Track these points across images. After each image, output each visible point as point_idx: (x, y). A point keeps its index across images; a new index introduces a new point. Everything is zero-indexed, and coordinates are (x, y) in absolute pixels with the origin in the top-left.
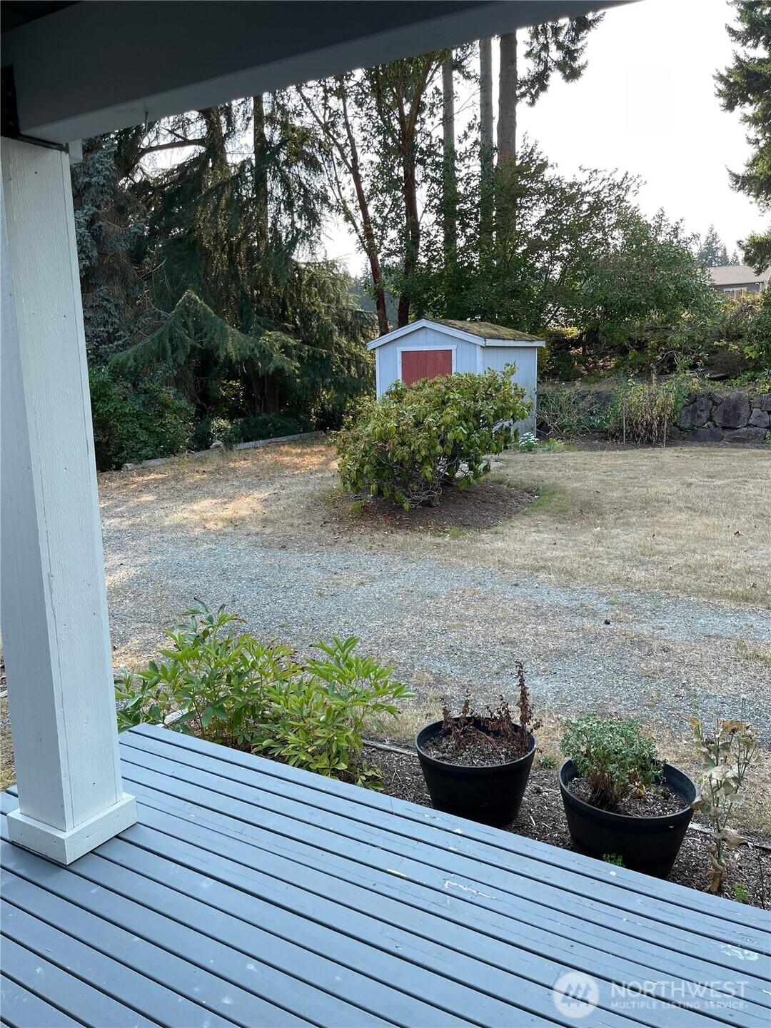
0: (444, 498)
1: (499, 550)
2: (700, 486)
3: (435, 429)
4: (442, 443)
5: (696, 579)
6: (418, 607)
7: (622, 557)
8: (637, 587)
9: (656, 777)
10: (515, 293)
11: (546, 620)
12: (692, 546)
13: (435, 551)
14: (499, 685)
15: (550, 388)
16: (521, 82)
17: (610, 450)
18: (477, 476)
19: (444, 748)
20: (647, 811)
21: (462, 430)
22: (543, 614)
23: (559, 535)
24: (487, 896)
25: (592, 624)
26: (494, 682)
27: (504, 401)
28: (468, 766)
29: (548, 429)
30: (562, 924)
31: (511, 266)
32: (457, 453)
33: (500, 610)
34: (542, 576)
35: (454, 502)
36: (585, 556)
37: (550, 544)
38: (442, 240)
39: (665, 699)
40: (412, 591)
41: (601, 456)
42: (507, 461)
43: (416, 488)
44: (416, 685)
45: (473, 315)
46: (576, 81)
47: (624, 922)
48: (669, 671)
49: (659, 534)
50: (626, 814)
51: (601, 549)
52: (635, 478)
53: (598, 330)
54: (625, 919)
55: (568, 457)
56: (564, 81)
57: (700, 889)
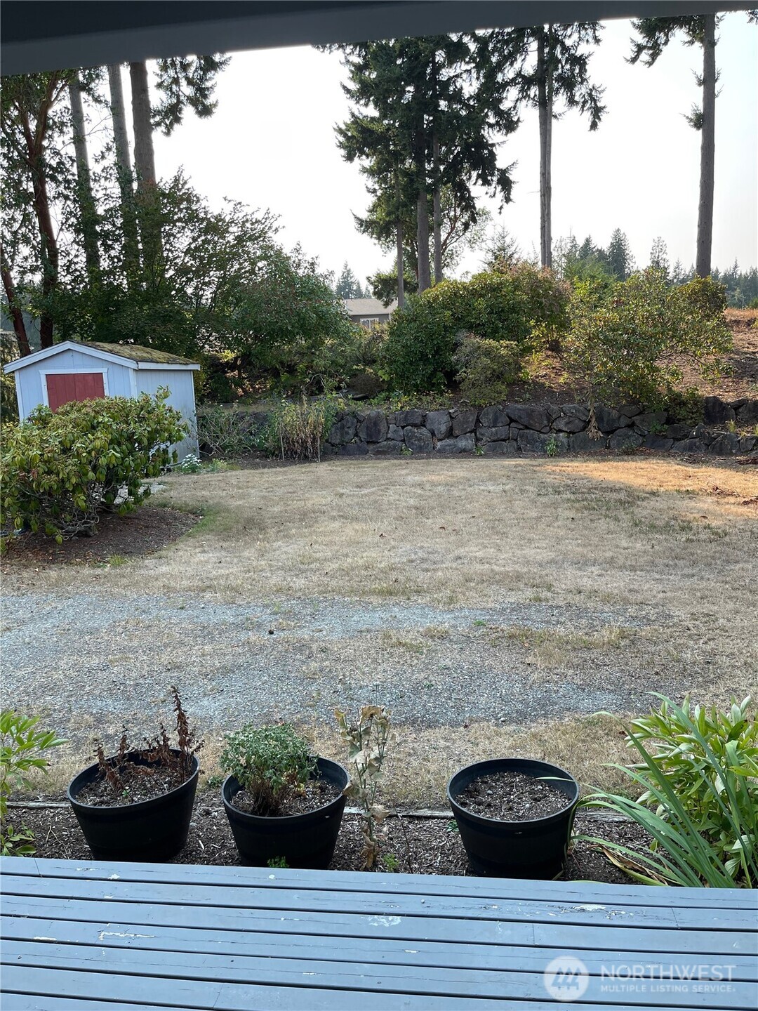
0: (104, 527)
1: (163, 574)
2: (351, 496)
3: (84, 454)
4: (95, 469)
5: (349, 581)
6: (76, 645)
7: (282, 568)
8: (299, 594)
9: (311, 773)
10: (167, 318)
11: (212, 639)
12: (345, 550)
13: (95, 583)
14: (166, 713)
15: (209, 410)
16: (155, 111)
17: (271, 467)
18: (138, 500)
19: (102, 792)
20: (307, 807)
21: (114, 454)
22: (209, 633)
23: (224, 553)
24: (145, 937)
25: (257, 636)
26: (161, 711)
27: (158, 423)
28: (129, 804)
29: (210, 450)
30: (223, 942)
31: (161, 290)
32: (112, 478)
33: (166, 636)
34: (208, 595)
35: (114, 530)
36: (249, 571)
37: (215, 563)
38: (84, 260)
39: (325, 697)
40: (69, 630)
41: (263, 473)
42: (171, 484)
43: (69, 518)
44: (74, 730)
45: (125, 338)
46: (209, 117)
47: (282, 921)
48: (328, 669)
49: (316, 542)
50: (287, 815)
51: (263, 563)
52: (294, 493)
53: (250, 353)
54: (282, 919)
55: (231, 476)
56: (196, 116)
57: (358, 869)
